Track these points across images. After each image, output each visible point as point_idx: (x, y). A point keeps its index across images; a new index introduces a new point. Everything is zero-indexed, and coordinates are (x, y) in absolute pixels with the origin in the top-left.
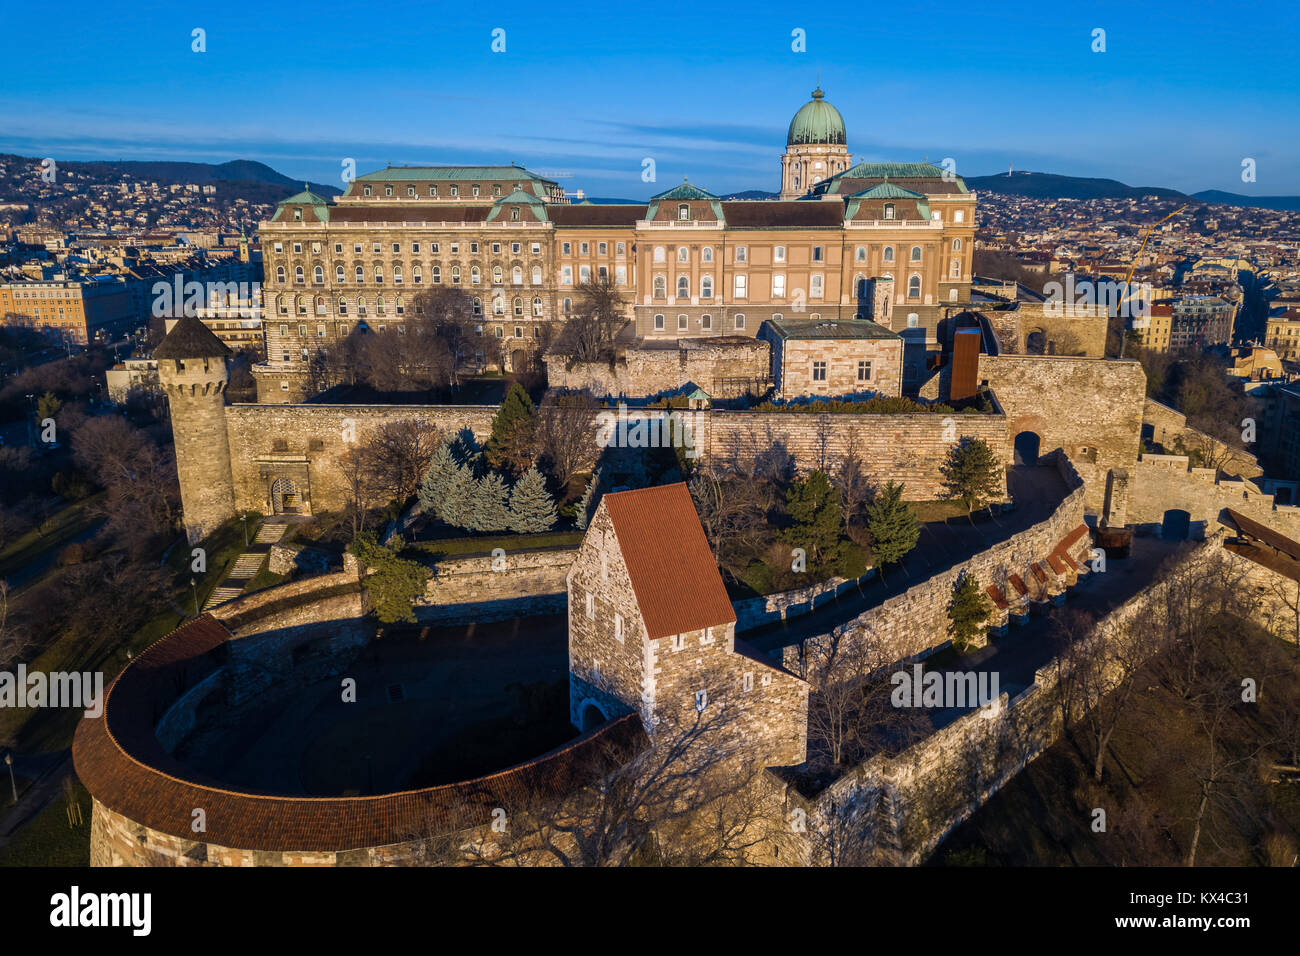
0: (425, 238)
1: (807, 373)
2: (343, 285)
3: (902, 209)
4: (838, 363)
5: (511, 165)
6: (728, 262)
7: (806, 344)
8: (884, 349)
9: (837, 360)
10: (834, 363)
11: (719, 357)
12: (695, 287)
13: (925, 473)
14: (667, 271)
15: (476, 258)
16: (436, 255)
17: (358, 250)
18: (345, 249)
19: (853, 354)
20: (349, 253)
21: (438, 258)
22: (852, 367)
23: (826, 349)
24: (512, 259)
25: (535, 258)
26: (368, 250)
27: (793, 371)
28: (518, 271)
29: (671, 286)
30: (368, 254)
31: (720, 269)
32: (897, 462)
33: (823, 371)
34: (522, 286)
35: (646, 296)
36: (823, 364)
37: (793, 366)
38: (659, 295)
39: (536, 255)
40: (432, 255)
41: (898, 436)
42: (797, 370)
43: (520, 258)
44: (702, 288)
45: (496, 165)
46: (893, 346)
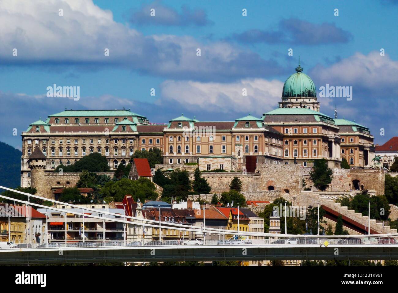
0: (87, 138)
1: (205, 168)
2: (54, 157)
3: (252, 124)
4: (214, 165)
5: (123, 109)
6: (194, 141)
7: (204, 159)
8: (226, 161)
9: (214, 164)
10: (213, 165)
11: (184, 166)
12: (183, 149)
13: (226, 188)
14: (173, 144)
15: (108, 145)
16: (92, 144)
17: (61, 142)
18: (56, 142)
19: (218, 162)
20: (57, 144)
21: (92, 146)
22: (218, 166)
23: (210, 161)
24: (122, 145)
25: (131, 145)
26: (65, 143)
27: (201, 167)
28: (124, 150)
29: (175, 149)
30: (65, 144)
31: (191, 143)
32: (219, 185)
33: (210, 167)
34: (125, 156)
35: (166, 152)
36: (210, 165)
37: (201, 166)
38: (171, 152)
39: (131, 144)
40: (90, 144)
41: (219, 178)
42: (202, 167)
43: (125, 145)
44: (185, 150)
45: (115, 109)
46: (229, 160)
